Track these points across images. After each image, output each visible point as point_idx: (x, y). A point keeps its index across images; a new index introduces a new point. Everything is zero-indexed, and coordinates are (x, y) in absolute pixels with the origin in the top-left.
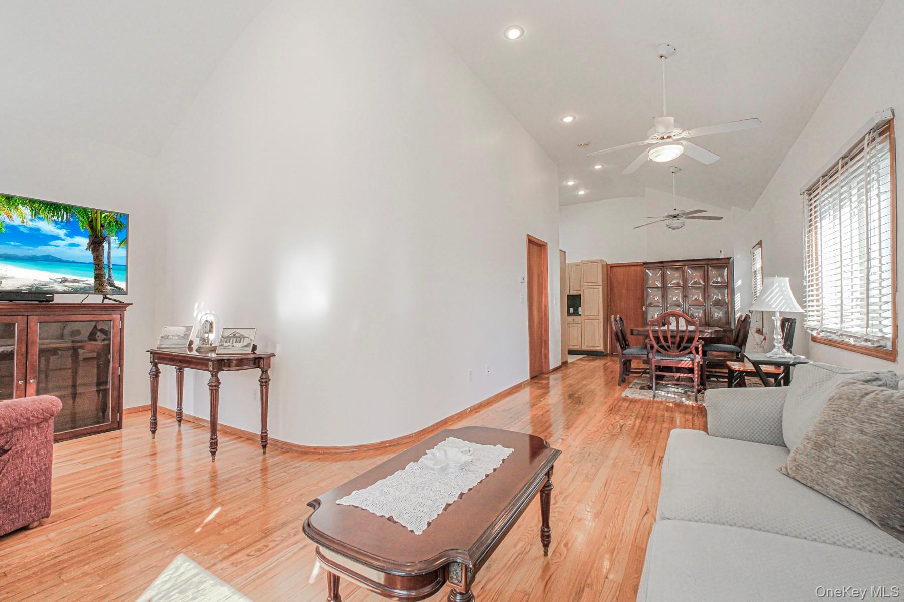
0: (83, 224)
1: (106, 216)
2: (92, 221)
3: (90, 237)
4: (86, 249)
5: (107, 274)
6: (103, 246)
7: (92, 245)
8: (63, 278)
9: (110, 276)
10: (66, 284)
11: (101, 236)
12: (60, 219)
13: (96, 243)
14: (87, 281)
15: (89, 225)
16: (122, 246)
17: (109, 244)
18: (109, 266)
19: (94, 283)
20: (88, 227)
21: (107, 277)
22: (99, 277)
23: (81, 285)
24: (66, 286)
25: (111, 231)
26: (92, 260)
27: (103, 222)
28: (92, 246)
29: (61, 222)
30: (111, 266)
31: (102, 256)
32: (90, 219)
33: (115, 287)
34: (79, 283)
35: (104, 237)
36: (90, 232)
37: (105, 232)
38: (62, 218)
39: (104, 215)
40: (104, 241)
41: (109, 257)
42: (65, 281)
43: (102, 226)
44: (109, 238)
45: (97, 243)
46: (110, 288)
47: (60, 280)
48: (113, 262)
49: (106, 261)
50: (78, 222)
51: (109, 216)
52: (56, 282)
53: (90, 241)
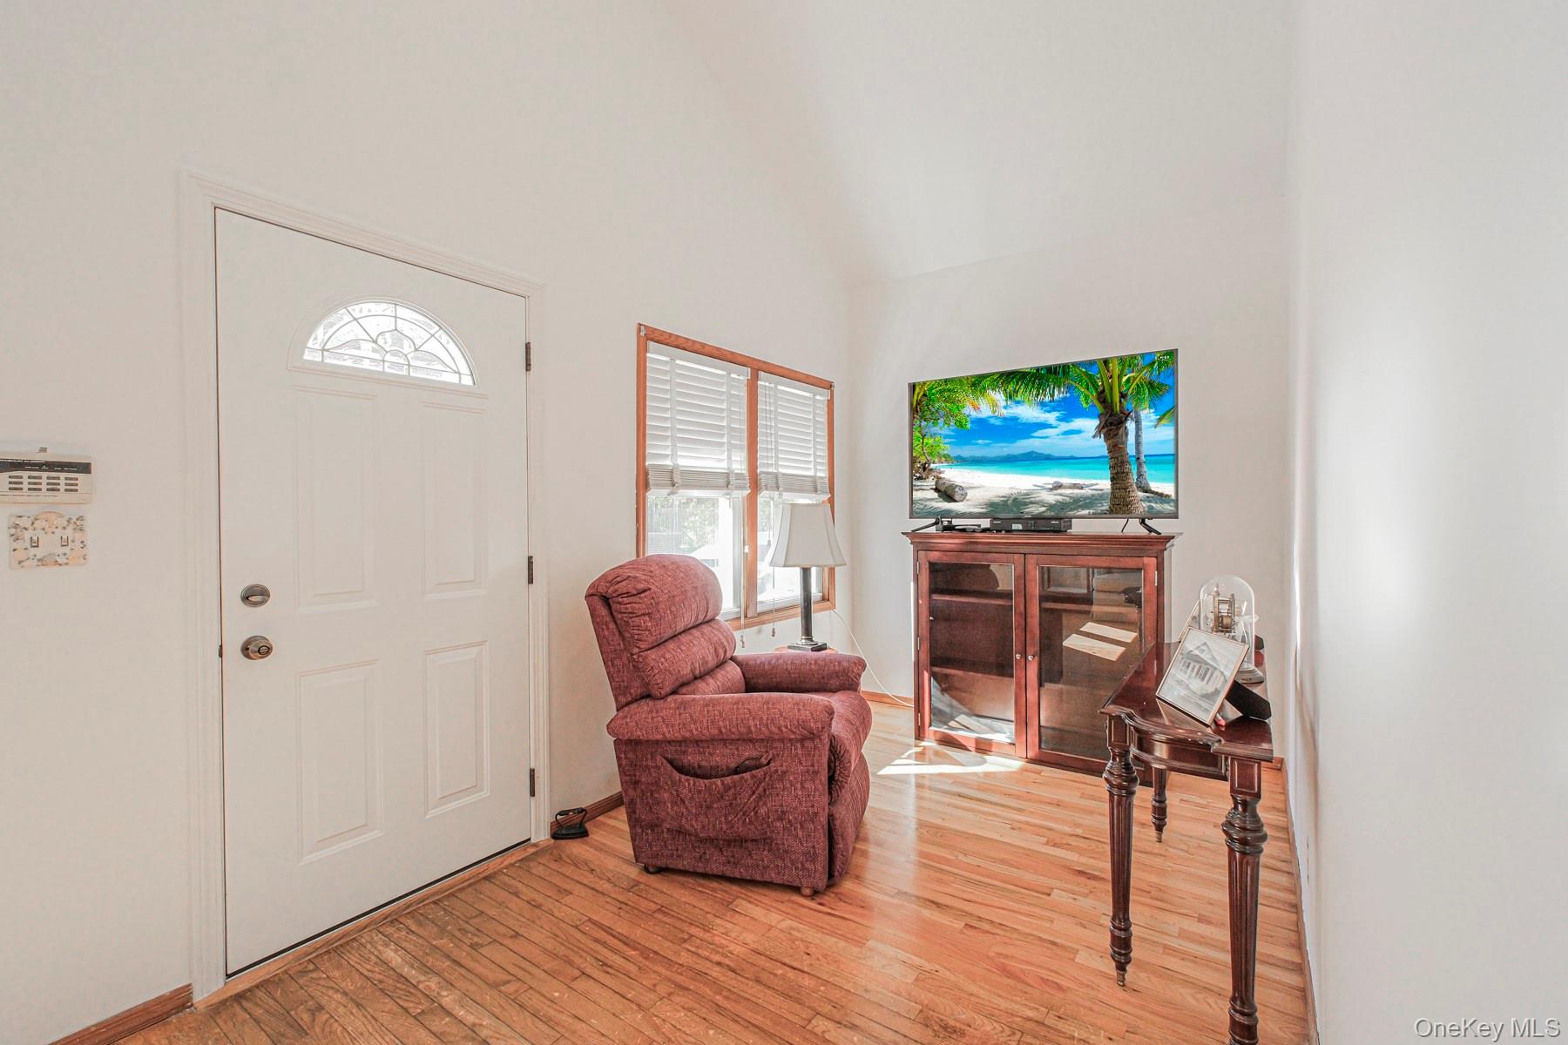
0: (1086, 398)
1: (1129, 378)
2: (1103, 391)
3: (1100, 416)
4: (1094, 437)
5: (1134, 471)
6: (1126, 428)
7: (1103, 427)
8: (1055, 483)
9: (1140, 475)
10: (1059, 491)
11: (1122, 412)
12: (1047, 399)
13: (1111, 424)
14: (1097, 484)
15: (1099, 399)
16: (1163, 422)
17: (1138, 423)
18: (1138, 459)
19: (1109, 487)
20: (1096, 402)
21: (1135, 477)
22: (1119, 476)
23: (1087, 492)
24: (1061, 495)
25: (1140, 401)
26: (1105, 452)
27: (1124, 389)
28: (1105, 430)
29: (1051, 401)
30: (1143, 458)
31: (1125, 443)
32: (1101, 388)
33: (1153, 492)
34: (1082, 488)
35: (1127, 412)
36: (1099, 408)
37: (1129, 405)
38: (1052, 396)
39: (1124, 379)
40: (1126, 420)
41: (1138, 444)
42: (1059, 486)
43: (1123, 396)
44: (1136, 412)
45: (1113, 424)
46: (1141, 494)
47: (1051, 486)
48: (1145, 450)
49: (1131, 449)
50: (1079, 396)
51: (1135, 378)
52: (1043, 488)
53: (1101, 422)
